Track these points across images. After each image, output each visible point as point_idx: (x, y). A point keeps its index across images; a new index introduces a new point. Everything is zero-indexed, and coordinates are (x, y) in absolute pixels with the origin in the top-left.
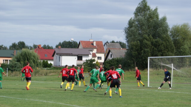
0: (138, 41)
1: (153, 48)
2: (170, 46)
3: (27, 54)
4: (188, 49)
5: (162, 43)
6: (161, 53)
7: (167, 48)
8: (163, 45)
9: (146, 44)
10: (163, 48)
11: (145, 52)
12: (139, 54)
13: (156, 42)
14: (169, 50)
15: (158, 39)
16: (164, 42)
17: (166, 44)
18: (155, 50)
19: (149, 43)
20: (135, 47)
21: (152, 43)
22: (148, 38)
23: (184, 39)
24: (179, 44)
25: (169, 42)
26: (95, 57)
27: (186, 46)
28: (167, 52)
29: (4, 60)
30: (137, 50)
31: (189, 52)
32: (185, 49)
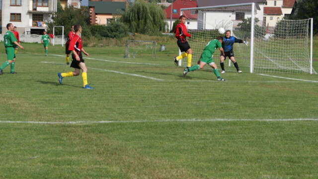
3: (142, 9)
26: (280, 15)
29: (107, 19)
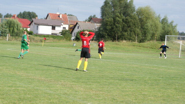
0: (112, 18)
1: (124, 24)
2: (137, 23)
4: (150, 26)
5: (131, 21)
6: (130, 29)
7: (134, 25)
8: (131, 22)
9: (118, 21)
10: (131, 24)
11: (116, 27)
12: (112, 28)
13: (127, 19)
14: (136, 26)
15: (128, 17)
16: (132, 20)
17: (134, 21)
18: (126, 26)
19: (121, 20)
20: (109, 23)
21: (123, 20)
22: (120, 16)
23: (147, 18)
24: (143, 22)
25: (136, 20)
27: (149, 24)
28: (135, 28)
30: (111, 25)
31: (151, 29)
32: (147, 26)
